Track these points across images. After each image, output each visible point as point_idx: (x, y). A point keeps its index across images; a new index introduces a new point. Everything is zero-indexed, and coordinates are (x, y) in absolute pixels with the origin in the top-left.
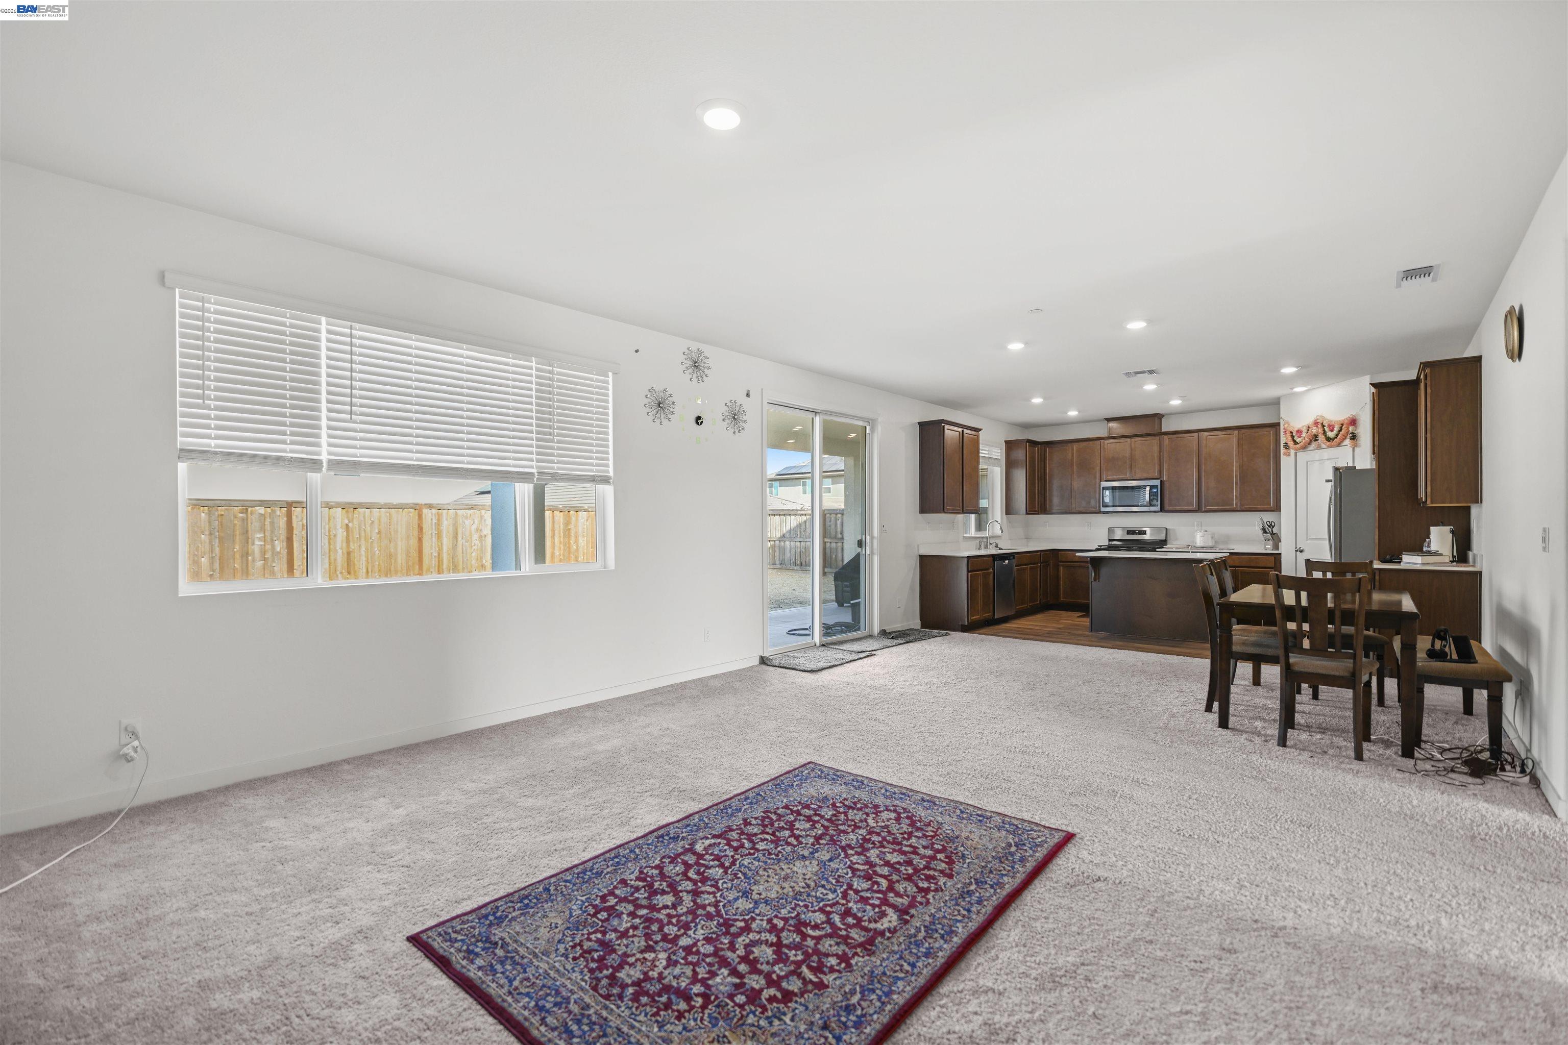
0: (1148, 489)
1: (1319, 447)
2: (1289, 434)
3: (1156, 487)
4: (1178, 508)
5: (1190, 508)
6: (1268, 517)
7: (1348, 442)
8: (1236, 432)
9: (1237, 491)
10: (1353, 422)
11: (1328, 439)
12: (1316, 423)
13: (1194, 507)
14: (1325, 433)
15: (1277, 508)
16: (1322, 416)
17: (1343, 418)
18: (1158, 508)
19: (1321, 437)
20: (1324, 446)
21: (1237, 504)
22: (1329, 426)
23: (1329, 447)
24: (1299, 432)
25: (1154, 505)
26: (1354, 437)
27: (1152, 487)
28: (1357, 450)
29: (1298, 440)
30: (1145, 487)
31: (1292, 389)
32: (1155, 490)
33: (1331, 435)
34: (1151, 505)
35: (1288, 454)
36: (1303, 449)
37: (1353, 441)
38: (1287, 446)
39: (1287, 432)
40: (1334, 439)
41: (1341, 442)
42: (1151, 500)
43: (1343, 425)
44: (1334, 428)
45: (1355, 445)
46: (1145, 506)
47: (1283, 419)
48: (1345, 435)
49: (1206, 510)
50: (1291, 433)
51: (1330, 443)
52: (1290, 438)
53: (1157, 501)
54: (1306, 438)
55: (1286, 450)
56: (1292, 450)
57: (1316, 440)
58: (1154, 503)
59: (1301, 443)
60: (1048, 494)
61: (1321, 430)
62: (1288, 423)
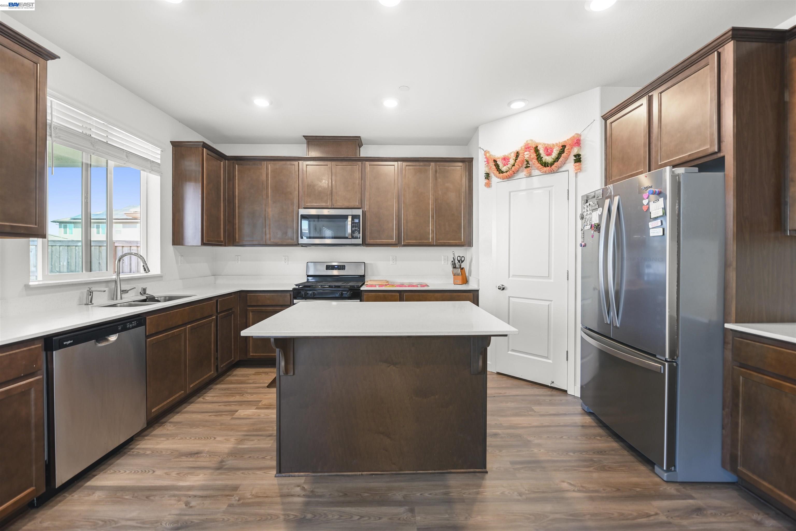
0: (350, 219)
1: (530, 175)
2: (492, 164)
3: (357, 217)
4: (378, 241)
5: (390, 241)
6: (458, 252)
7: (570, 165)
8: (432, 164)
9: (433, 225)
10: (577, 142)
11: (545, 165)
12: (527, 148)
13: (394, 240)
14: (539, 157)
15: (469, 243)
16: (532, 140)
17: (565, 139)
18: (360, 241)
19: (534, 163)
20: (536, 172)
21: (433, 238)
22: (547, 149)
23: (545, 173)
24: (505, 159)
25: (356, 238)
26: (578, 159)
27: (354, 217)
28: (580, 175)
29: (504, 169)
30: (346, 217)
31: (509, 104)
32: (356, 221)
33: (548, 159)
34: (353, 237)
35: (488, 185)
36: (509, 178)
37: (577, 164)
38: (487, 176)
39: (488, 162)
40: (552, 164)
41: (559, 168)
42: (353, 232)
43: (564, 147)
44: (552, 151)
45: (579, 170)
46: (347, 238)
47: (480, 150)
48: (567, 159)
49: (405, 244)
50: (495, 161)
51: (545, 169)
52: (494, 167)
53: (359, 233)
54: (514, 165)
55: (487, 181)
56: (494, 179)
57: (527, 167)
58: (356, 234)
59: (506, 172)
60: (237, 222)
61: (534, 155)
62: (489, 152)
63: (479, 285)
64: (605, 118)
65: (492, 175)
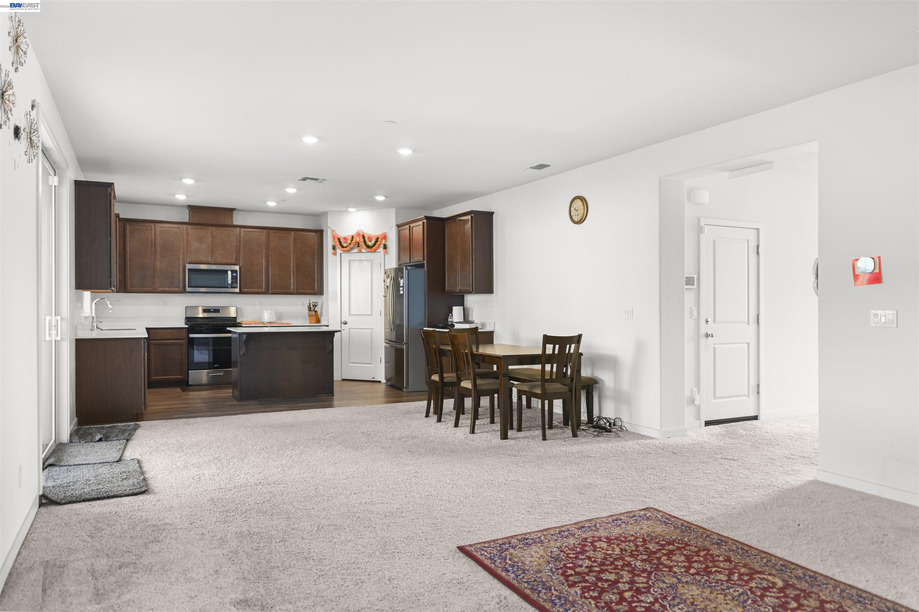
0: (229, 273)
1: (360, 252)
2: (337, 240)
3: (236, 271)
4: (251, 290)
5: (261, 290)
6: (313, 299)
7: (381, 249)
8: (293, 233)
9: (293, 278)
10: (385, 237)
11: (368, 247)
12: (358, 234)
13: (263, 290)
14: (365, 242)
15: (320, 292)
16: (361, 230)
17: (379, 234)
18: (237, 290)
19: (362, 243)
20: (363, 250)
21: (294, 289)
22: (369, 238)
23: (368, 252)
24: (345, 239)
25: (235, 288)
26: (385, 247)
28: (387, 256)
29: (345, 245)
30: (227, 271)
31: (348, 208)
32: (235, 275)
33: (370, 244)
34: (232, 287)
35: (335, 254)
36: (348, 251)
37: (385, 250)
38: (334, 248)
39: (334, 238)
40: (372, 247)
41: (376, 250)
42: (232, 283)
43: (378, 238)
44: (372, 239)
45: (386, 253)
46: (227, 287)
47: (328, 228)
48: (379, 245)
49: (272, 292)
50: (339, 239)
51: (369, 250)
52: (338, 243)
53: (237, 284)
54: (350, 244)
55: (333, 251)
56: (339, 251)
57: (358, 246)
58: (235, 285)
59: (346, 247)
60: (128, 273)
61: (362, 240)
62: (335, 231)
63: (328, 322)
64: (398, 226)
65: (337, 247)
